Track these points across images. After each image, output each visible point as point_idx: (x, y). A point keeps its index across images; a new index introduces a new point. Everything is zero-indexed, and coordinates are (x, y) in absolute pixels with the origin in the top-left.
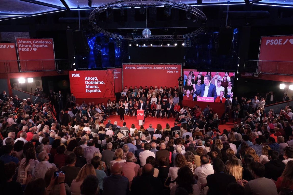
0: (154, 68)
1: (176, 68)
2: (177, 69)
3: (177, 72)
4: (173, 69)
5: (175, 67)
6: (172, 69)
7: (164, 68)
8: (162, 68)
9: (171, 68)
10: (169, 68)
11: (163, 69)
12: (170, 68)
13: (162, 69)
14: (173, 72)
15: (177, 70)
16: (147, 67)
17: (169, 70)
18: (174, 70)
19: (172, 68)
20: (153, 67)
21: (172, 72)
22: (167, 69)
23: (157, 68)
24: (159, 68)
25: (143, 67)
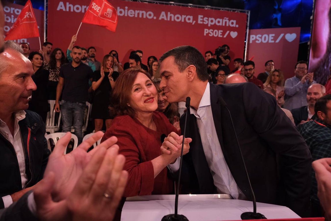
1: (232, 23)
2: (234, 25)
3: (234, 35)
4: (222, 26)
5: (229, 20)
6: (220, 24)
7: (196, 19)
8: (189, 19)
9: (215, 22)
10: (209, 21)
11: (191, 24)
12: (212, 21)
14: (223, 34)
15: (233, 29)
16: (137, 12)
17: (209, 28)
18: (225, 29)
19: (219, 22)
21: (218, 34)
22: (203, 21)
23: (171, 17)
24: (178, 18)
25: (122, 10)
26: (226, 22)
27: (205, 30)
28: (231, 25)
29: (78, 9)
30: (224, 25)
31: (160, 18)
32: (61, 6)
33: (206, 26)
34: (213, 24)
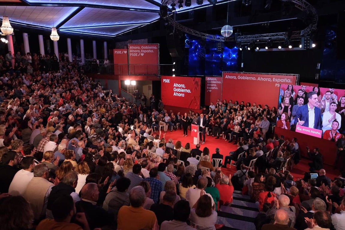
0: (259, 79)
1: (289, 81)
2: (289, 82)
5: (287, 79)
6: (283, 81)
7: (272, 79)
10: (278, 80)
11: (270, 81)
12: (279, 80)
13: (268, 80)
16: (250, 78)
19: (282, 80)
20: (257, 78)
22: (275, 80)
23: (262, 79)
24: (265, 79)
25: (245, 77)
26: (285, 80)
27: (276, 84)
28: (288, 82)
29: (231, 77)
30: (284, 82)
31: (258, 80)
32: (226, 77)
33: (277, 83)
34: (279, 81)
